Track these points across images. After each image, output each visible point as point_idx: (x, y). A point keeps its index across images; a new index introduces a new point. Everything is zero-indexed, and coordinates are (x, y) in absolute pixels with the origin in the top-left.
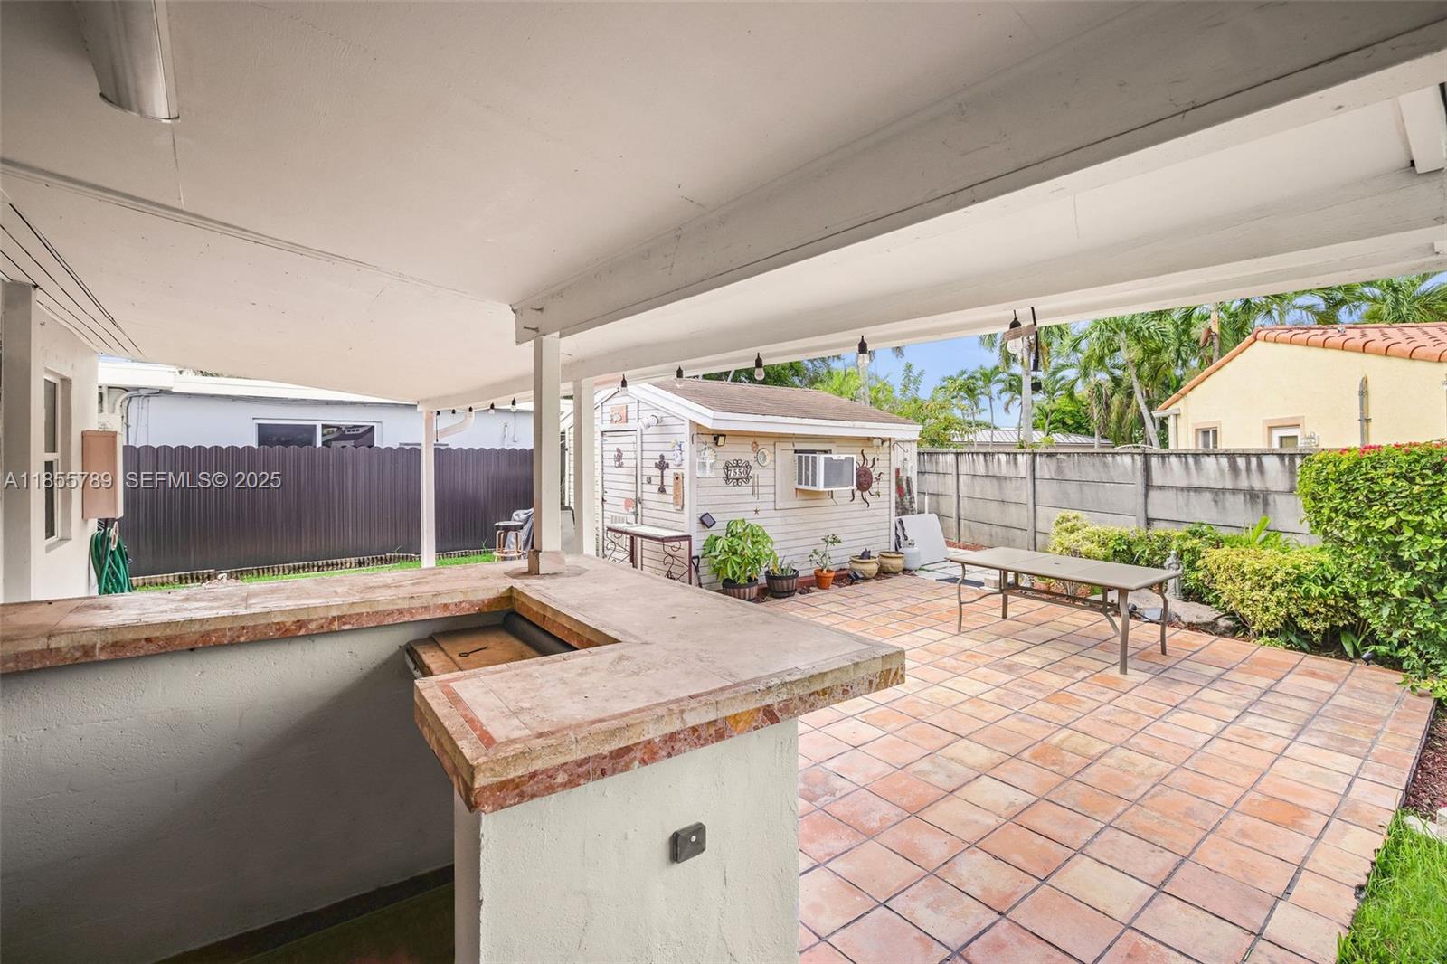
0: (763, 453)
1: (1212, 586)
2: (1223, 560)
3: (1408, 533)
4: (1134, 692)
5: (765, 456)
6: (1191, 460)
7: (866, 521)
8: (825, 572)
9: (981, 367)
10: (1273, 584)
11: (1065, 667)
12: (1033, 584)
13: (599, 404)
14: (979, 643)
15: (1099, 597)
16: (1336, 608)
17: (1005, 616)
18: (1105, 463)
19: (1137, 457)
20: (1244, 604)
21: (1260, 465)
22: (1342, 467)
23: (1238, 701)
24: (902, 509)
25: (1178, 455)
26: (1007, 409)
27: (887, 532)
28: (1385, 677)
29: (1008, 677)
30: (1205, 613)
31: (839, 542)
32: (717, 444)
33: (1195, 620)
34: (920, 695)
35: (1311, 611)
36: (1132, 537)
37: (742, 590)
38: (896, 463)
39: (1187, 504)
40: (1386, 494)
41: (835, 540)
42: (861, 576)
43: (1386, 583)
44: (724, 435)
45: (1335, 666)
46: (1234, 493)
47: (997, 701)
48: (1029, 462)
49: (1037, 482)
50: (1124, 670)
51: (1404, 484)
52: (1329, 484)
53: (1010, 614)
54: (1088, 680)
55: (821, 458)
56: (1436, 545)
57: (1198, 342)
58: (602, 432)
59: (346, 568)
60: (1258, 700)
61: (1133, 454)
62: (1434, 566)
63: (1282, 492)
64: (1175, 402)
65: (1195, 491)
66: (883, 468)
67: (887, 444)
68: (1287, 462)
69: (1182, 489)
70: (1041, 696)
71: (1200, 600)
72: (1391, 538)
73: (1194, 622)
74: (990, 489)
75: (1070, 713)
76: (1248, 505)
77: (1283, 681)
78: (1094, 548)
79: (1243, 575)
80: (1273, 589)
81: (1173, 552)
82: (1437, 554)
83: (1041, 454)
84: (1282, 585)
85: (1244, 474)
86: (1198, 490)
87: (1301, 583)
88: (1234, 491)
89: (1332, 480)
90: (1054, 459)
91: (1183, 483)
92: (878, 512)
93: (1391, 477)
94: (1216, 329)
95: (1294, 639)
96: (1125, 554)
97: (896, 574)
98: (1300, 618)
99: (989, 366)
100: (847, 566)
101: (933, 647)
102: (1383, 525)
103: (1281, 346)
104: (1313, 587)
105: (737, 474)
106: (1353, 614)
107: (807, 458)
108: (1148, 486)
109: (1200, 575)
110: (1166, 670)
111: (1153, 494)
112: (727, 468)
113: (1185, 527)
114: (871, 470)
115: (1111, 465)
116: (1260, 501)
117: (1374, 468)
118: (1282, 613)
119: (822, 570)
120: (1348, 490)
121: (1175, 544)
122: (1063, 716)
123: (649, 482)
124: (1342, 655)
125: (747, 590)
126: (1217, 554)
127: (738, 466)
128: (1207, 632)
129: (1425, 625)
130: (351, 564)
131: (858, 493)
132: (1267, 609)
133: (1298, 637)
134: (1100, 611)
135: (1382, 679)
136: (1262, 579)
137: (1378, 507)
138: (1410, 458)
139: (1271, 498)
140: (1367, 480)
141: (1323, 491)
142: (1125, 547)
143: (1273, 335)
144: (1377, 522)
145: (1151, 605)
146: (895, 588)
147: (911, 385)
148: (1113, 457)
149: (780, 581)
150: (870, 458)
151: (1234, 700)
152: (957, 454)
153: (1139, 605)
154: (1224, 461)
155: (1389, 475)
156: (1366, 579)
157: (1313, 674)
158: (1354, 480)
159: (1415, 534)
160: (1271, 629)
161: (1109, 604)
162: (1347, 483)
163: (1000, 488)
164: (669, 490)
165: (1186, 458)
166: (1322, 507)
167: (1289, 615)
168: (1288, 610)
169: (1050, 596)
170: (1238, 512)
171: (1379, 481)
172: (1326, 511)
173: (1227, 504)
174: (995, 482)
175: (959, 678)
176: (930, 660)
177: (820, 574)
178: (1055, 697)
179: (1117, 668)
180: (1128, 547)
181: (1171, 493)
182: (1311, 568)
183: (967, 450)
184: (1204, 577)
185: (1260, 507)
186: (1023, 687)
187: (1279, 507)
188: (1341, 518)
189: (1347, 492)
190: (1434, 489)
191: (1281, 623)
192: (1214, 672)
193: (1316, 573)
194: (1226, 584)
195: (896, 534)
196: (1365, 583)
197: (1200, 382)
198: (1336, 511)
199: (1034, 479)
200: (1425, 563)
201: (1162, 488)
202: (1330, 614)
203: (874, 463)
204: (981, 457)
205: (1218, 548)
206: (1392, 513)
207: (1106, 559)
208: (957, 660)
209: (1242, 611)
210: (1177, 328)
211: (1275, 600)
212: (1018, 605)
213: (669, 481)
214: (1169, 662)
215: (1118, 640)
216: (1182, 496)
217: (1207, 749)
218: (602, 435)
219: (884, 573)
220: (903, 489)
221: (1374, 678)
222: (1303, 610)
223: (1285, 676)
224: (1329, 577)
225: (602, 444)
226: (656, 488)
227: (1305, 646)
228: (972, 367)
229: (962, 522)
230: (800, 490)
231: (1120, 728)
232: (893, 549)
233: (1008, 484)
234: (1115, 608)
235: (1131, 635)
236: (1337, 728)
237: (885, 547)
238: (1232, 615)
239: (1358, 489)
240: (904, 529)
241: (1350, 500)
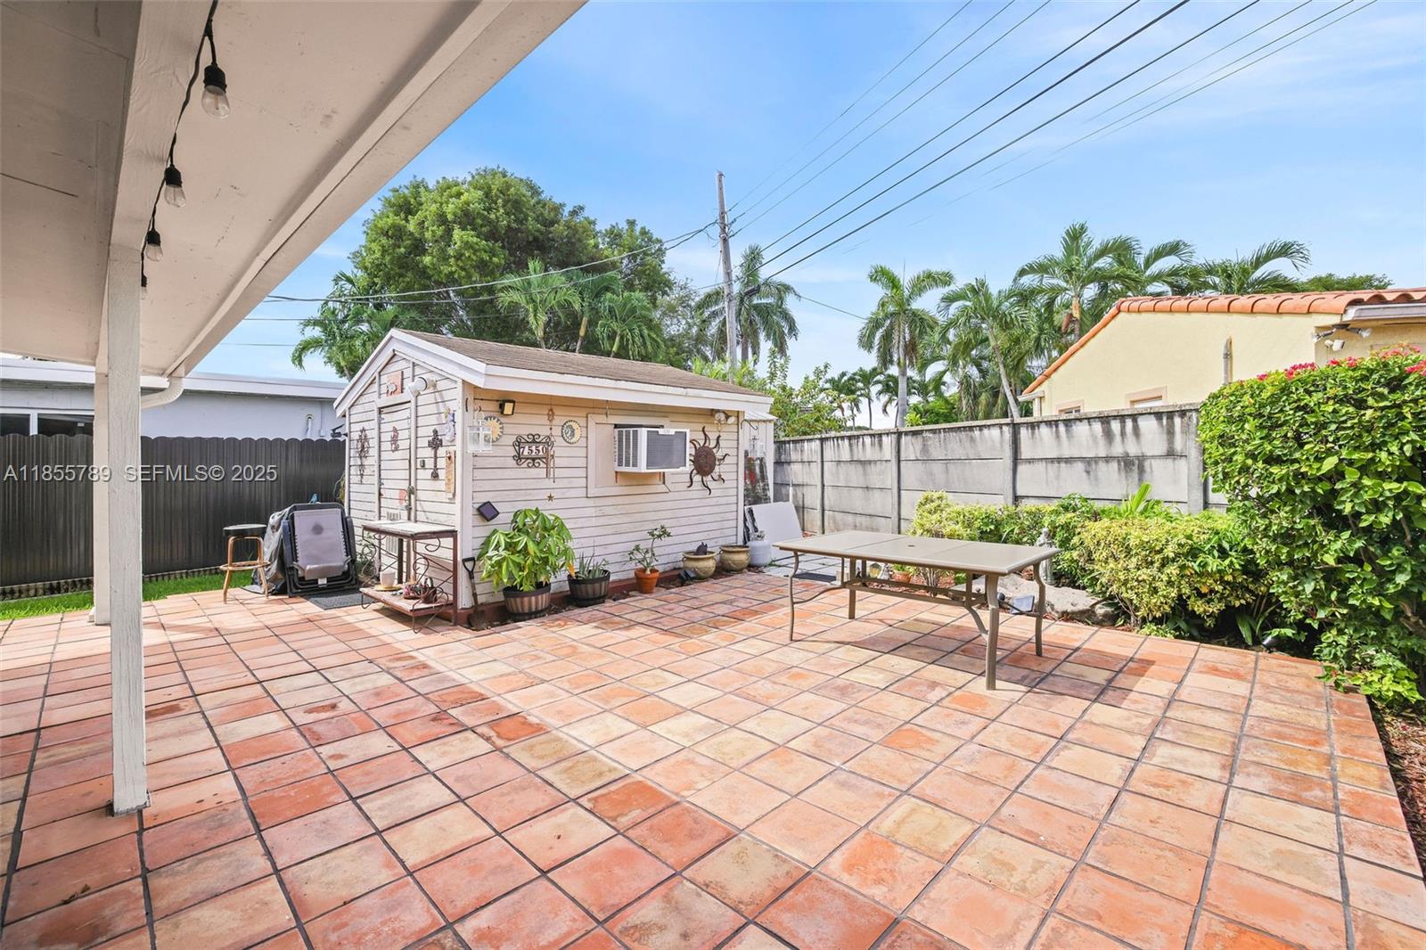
0: (571, 427)
1: (1089, 567)
2: (1105, 533)
3: (1352, 475)
4: (1004, 718)
5: (573, 431)
6: (1062, 428)
7: (708, 510)
8: (648, 572)
9: (861, 370)
10: (1163, 559)
11: (917, 684)
12: (891, 576)
13: (376, 374)
14: (811, 655)
15: (962, 588)
16: (1233, 586)
17: (852, 616)
18: (971, 437)
19: (1005, 429)
20: (1129, 585)
21: (1136, 430)
22: (1265, 395)
23: (1140, 720)
24: (753, 497)
25: (1049, 423)
26: (885, 411)
27: (733, 523)
28: (1296, 668)
29: (837, 706)
30: (1080, 599)
31: (669, 535)
32: (502, 413)
33: (1070, 609)
34: (702, 749)
35: (1204, 590)
36: (999, 515)
37: (526, 599)
38: (745, 444)
39: (1058, 477)
40: (1324, 426)
41: (664, 533)
42: (692, 575)
43: (1316, 547)
44: (513, 402)
45: (1235, 657)
46: (1107, 462)
47: (813, 751)
48: (894, 443)
49: (902, 464)
50: (991, 685)
51: (1351, 409)
52: (1246, 421)
53: (858, 613)
54: (945, 703)
55: (643, 433)
56: (1390, 490)
57: (1060, 328)
58: (380, 409)
59: (28, 596)
60: (1164, 717)
61: (1001, 426)
62: (1385, 519)
63: (1160, 457)
64: (1040, 384)
65: (1066, 462)
66: (731, 448)
67: (732, 420)
68: (1165, 421)
69: (1052, 460)
70: (876, 735)
71: (1073, 584)
72: (1327, 486)
73: (1069, 610)
74: (854, 475)
75: (916, 766)
76: (1123, 474)
77: (1185, 683)
78: (959, 528)
79: (1128, 551)
80: (1163, 565)
81: (1045, 530)
82: (1391, 503)
83: (906, 433)
84: (1173, 560)
85: (1118, 438)
86: (1069, 460)
87: (1195, 557)
88: (1108, 459)
89: (1250, 415)
90: (920, 438)
91: (1054, 455)
92: (723, 501)
93: (1331, 402)
94: (1077, 315)
95: (1183, 625)
96: (992, 532)
97: (740, 571)
98: (1193, 599)
99: (868, 368)
100: (681, 565)
101: (749, 666)
102: (1319, 469)
103: (1144, 315)
104: (1210, 560)
105: (531, 453)
106: (1251, 592)
107: (628, 433)
108: (1016, 460)
109: (1075, 554)
110: (1043, 679)
111: (1022, 468)
112: (519, 443)
113: (1056, 502)
114: (715, 451)
115: (978, 439)
116: (1135, 468)
117: (1308, 392)
118: (1173, 595)
119: (645, 570)
120: (1271, 425)
121: (1046, 521)
122: (906, 769)
123: (423, 466)
124: (1238, 642)
125: (533, 598)
126: (1097, 528)
127: (534, 442)
128: (1083, 622)
129: (1364, 601)
130: (36, 590)
131: (697, 478)
132: (1155, 591)
133: (1187, 622)
134: (963, 604)
135: (1293, 671)
136: (1152, 554)
137: (1312, 445)
138: (1358, 374)
139: (1147, 464)
140: (1298, 409)
141: (1238, 431)
142: (992, 527)
143: (1136, 305)
144: (1310, 466)
145: (1021, 591)
146: (731, 588)
147: (778, 372)
148: (981, 430)
149: (583, 586)
150: (713, 436)
151: (1135, 720)
152: (822, 440)
153: (1008, 594)
154: (1097, 426)
155: (1329, 398)
156: (1285, 545)
157: (1214, 671)
158: (1281, 411)
159: (1360, 478)
160: (1158, 615)
161: (974, 595)
162: (1270, 418)
163: (865, 474)
164: (442, 474)
165: (1057, 426)
166: (1235, 453)
167: (1180, 596)
168: (1180, 590)
169: (906, 588)
170: (1112, 483)
171: (1316, 408)
172: (1239, 458)
173: (1100, 473)
174: (860, 467)
175: (770, 714)
176: (737, 685)
177: (642, 575)
178: (901, 737)
179: (983, 680)
180: (996, 527)
181: (1041, 466)
182: (1206, 537)
183: (833, 434)
184: (1080, 556)
185: (1135, 475)
186: (856, 721)
187: (1155, 473)
188: (1260, 464)
189: (1272, 428)
190: (1391, 414)
191: (1170, 606)
192: (1101, 677)
193: (1212, 543)
194: (1106, 563)
195: (746, 527)
196: (1285, 550)
197: (1063, 362)
198: (1254, 457)
199: (899, 461)
200: (1373, 517)
201: (1030, 461)
202: (1227, 592)
203: (718, 442)
204: (846, 441)
205: (1096, 521)
206: (1329, 452)
207: (972, 539)
208: (775, 683)
209: (1125, 595)
210: (1040, 316)
211: (1165, 578)
212: (869, 602)
213: (442, 463)
214: (1048, 667)
215: (986, 638)
216: (1052, 468)
217: (1115, 818)
218: (380, 413)
219: (723, 570)
220: (753, 472)
221: (1285, 670)
222: (1196, 589)
223: (1185, 676)
224: (1226, 546)
225: (380, 424)
226: (428, 474)
227: (1195, 633)
228: (852, 369)
229: (826, 512)
230: (621, 473)
231: (986, 787)
232: (740, 542)
233: (873, 469)
234: (982, 600)
235: (1001, 629)
236: (1275, 755)
237: (732, 541)
238: (1110, 600)
239: (1286, 422)
240: (754, 520)
241: (1275, 439)
